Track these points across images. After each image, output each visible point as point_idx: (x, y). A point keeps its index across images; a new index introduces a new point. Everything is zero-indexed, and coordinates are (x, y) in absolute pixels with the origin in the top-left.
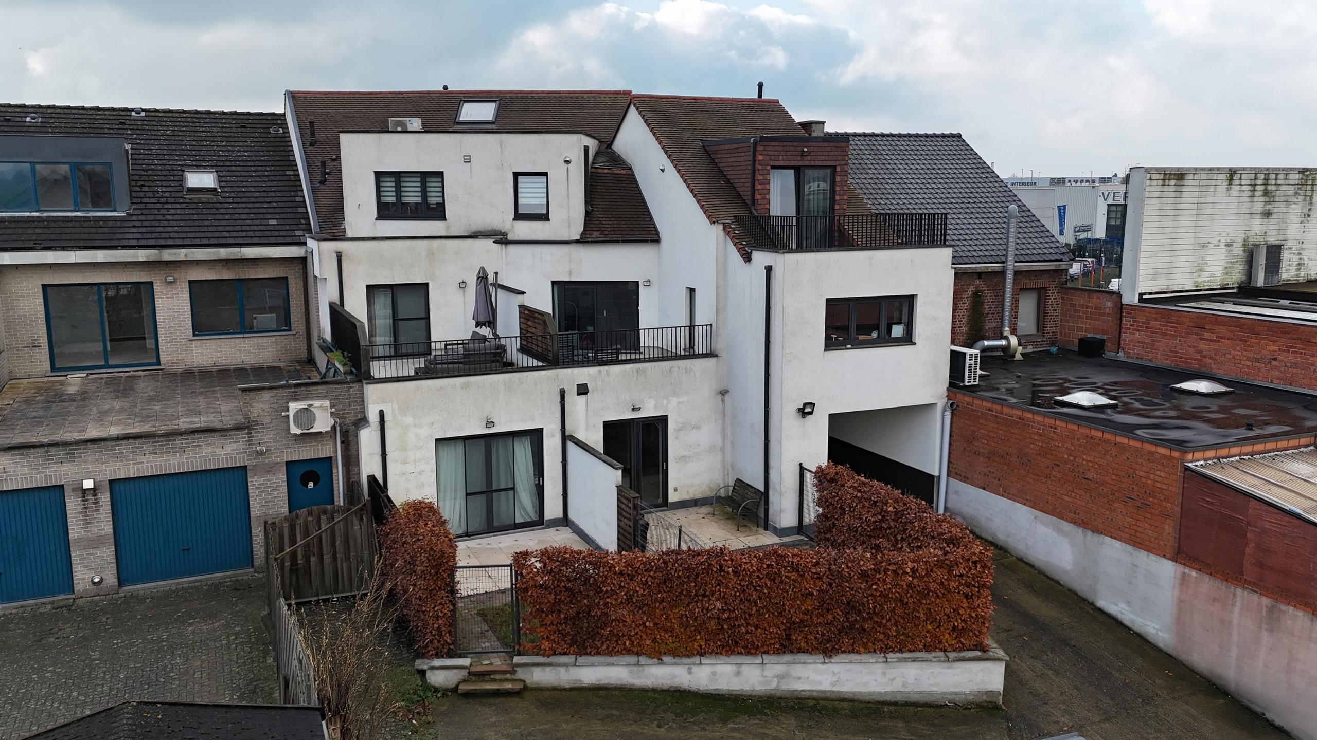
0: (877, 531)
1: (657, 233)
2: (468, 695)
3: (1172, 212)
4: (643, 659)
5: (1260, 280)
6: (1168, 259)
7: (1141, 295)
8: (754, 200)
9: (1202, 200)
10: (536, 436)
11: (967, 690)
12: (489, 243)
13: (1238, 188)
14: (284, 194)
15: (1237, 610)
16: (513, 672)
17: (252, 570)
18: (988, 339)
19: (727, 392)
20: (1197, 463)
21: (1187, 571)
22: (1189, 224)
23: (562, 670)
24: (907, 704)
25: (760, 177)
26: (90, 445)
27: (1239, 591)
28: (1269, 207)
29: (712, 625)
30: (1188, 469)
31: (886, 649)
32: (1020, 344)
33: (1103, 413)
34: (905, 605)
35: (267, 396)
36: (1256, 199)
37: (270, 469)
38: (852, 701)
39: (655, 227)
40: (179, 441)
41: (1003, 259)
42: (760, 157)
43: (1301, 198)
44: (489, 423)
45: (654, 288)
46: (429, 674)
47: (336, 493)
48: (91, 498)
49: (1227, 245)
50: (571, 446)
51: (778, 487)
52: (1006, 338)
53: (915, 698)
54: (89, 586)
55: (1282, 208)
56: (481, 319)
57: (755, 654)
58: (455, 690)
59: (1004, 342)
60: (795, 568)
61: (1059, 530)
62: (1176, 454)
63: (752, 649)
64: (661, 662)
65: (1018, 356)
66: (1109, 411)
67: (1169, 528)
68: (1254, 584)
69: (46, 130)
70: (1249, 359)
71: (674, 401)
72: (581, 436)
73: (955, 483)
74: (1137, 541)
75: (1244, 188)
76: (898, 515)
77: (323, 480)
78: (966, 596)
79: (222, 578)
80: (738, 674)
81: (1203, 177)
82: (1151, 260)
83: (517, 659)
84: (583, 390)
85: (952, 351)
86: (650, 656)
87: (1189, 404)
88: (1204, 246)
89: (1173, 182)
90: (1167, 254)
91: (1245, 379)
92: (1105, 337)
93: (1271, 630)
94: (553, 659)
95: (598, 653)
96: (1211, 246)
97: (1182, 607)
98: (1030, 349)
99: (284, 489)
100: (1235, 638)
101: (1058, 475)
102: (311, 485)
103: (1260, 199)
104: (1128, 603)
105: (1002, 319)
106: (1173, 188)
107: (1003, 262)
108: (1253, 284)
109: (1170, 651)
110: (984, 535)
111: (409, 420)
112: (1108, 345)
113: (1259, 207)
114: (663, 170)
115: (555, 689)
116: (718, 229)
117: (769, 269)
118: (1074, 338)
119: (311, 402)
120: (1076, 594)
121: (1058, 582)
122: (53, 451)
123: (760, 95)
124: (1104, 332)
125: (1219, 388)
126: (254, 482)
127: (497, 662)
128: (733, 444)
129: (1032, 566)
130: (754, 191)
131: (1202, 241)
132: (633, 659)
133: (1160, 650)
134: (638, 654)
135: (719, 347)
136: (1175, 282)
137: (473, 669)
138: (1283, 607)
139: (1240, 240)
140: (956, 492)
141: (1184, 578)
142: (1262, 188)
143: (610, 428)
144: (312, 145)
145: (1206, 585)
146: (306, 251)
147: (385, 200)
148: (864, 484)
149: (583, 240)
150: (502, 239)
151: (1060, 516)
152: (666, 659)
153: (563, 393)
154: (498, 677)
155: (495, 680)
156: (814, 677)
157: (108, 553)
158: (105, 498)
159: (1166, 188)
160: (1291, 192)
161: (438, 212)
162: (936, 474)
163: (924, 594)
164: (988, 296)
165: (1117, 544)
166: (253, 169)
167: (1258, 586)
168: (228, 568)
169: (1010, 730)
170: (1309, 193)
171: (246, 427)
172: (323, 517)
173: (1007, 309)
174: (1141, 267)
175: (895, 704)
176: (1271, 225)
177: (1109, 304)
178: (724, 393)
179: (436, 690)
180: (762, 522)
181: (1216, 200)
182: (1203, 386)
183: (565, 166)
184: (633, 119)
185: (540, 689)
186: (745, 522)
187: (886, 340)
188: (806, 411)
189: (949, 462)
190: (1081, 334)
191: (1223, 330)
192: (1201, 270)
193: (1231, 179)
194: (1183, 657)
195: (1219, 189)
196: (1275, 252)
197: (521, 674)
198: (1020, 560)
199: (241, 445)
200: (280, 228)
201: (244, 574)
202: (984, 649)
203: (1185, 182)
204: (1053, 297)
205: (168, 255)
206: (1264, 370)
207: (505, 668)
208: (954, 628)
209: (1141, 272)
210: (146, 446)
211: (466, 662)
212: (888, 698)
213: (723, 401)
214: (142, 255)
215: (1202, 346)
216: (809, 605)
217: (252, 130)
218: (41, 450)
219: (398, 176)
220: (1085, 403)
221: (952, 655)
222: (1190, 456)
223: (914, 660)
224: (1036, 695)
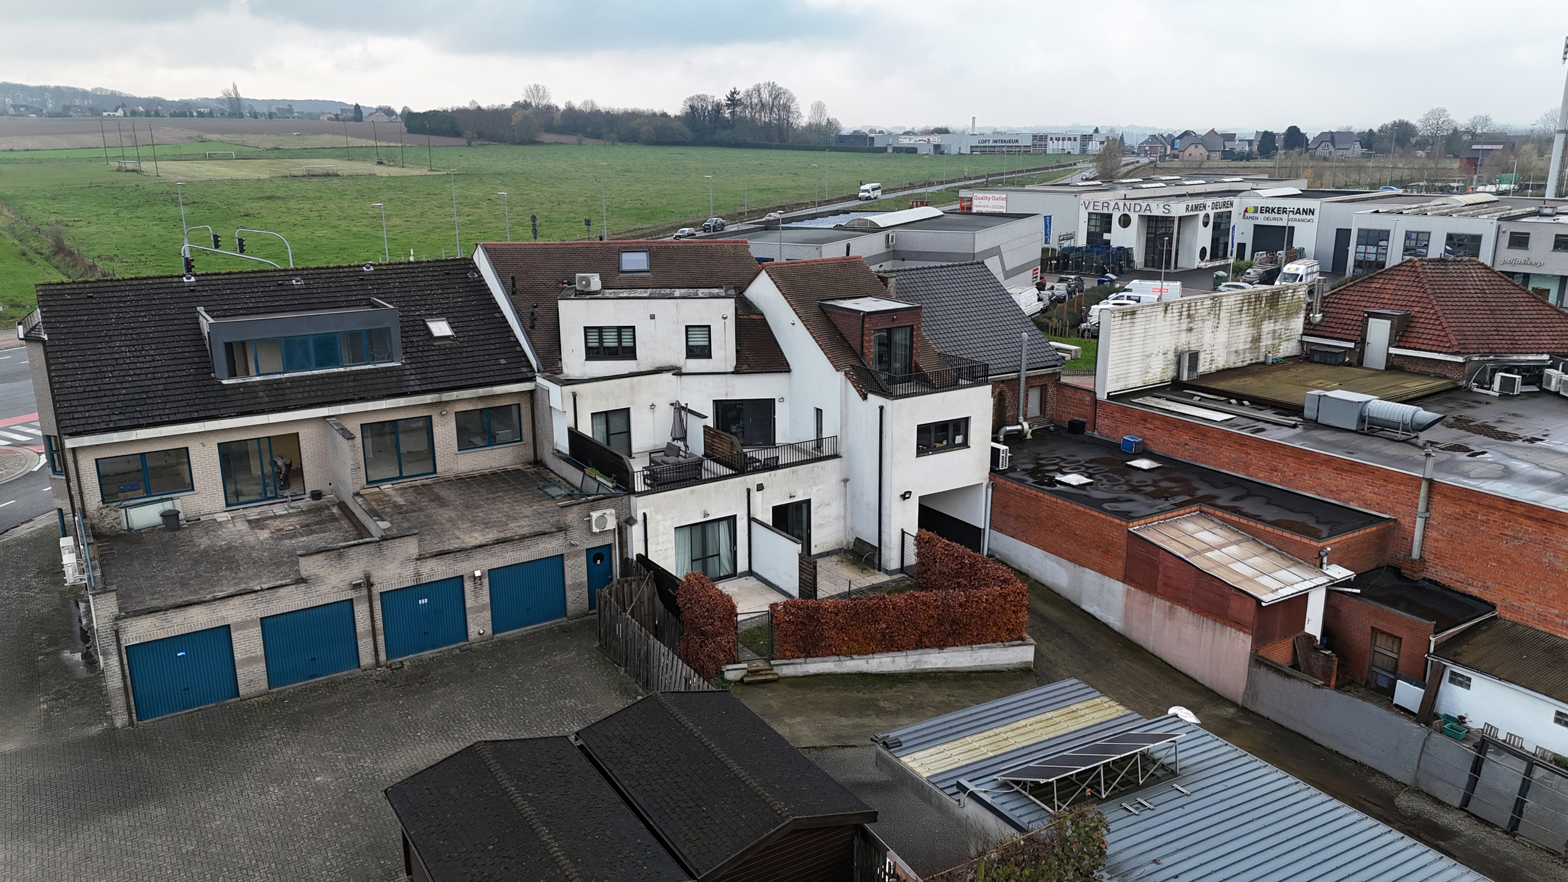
0: (958, 574)
1: (788, 365)
2: (749, 683)
3: (1128, 337)
4: (842, 658)
5: (1185, 377)
6: (1126, 368)
7: (1108, 393)
8: (862, 353)
9: (1148, 326)
10: (732, 520)
11: (1015, 662)
12: (668, 376)
13: (1170, 315)
14: (501, 335)
15: (1154, 608)
16: (772, 670)
17: (565, 619)
18: (1009, 426)
19: (848, 480)
20: (1134, 528)
21: (1130, 588)
22: (1139, 343)
23: (799, 666)
24: (983, 672)
25: (867, 338)
26: (478, 549)
27: (1155, 598)
28: (1191, 325)
29: (879, 636)
30: (1130, 532)
31: (971, 643)
32: (1030, 428)
33: (1084, 489)
34: (982, 619)
35: (576, 509)
36: (1182, 321)
37: (577, 555)
38: (954, 672)
39: (786, 361)
40: (527, 542)
41: (1018, 368)
42: (867, 326)
43: (1212, 316)
44: (706, 515)
45: (786, 403)
46: (726, 673)
47: (614, 566)
48: (478, 582)
49: (1164, 354)
50: (753, 524)
51: (888, 544)
52: (1021, 424)
53: (987, 668)
54: (477, 636)
55: (1200, 324)
56: (677, 436)
57: (902, 651)
58: (741, 680)
59: (1019, 427)
60: (925, 604)
61: (1060, 565)
62: (1124, 523)
63: (900, 648)
64: (853, 659)
65: (1029, 436)
66: (1088, 488)
67: (1120, 564)
68: (1162, 595)
69: (311, 291)
70: (1172, 443)
71: (815, 489)
72: (759, 517)
73: (995, 533)
74: (1103, 572)
75: (1174, 315)
76: (971, 566)
77: (606, 558)
78: (1014, 611)
79: (551, 625)
80: (893, 662)
81: (1148, 311)
82: (1114, 370)
83: (772, 662)
84: (760, 487)
85: (993, 448)
86: (845, 655)
87: (1136, 478)
88: (1149, 356)
89: (1128, 317)
90: (1125, 364)
91: (1170, 455)
92: (1085, 420)
93: (1170, 619)
94: (792, 661)
95: (817, 656)
96: (1153, 356)
97: (1127, 608)
98: (1036, 427)
99: (585, 567)
100: (1153, 624)
101: (1059, 531)
102: (599, 562)
103: (1185, 321)
104: (1099, 606)
105: (1018, 408)
106: (1129, 321)
107: (1018, 371)
108: (1180, 379)
109: (1121, 632)
110: (1013, 566)
111: (659, 517)
112: (1088, 425)
113: (1185, 326)
114: (793, 324)
115: (794, 677)
116: (841, 375)
117: (881, 408)
118: (1066, 418)
119: (604, 511)
120: (1069, 601)
121: (1059, 595)
122: (458, 555)
123: (848, 254)
124: (1085, 417)
125: (1155, 465)
126: (568, 563)
127: (760, 664)
128: (852, 515)
129: (1044, 585)
130: (862, 347)
131: (1148, 353)
132: (836, 658)
133: (1116, 632)
134: (838, 655)
135: (841, 450)
136: (1131, 382)
137: (750, 669)
138: (1176, 607)
139: (1172, 349)
140: (995, 539)
141: (1128, 592)
142: (1187, 313)
143: (776, 510)
144: (514, 293)
145: (1139, 595)
146: (536, 386)
147: (590, 345)
148: (948, 545)
149: (737, 372)
150: (678, 372)
151: (1060, 556)
152: (854, 656)
153: (749, 491)
154: (763, 672)
155: (761, 675)
156: (933, 660)
157: (487, 615)
158: (486, 581)
159: (1124, 322)
160: (1206, 314)
161: (630, 353)
162: (982, 527)
163: (992, 613)
164: (1009, 394)
165: (1093, 572)
166: (470, 313)
167: (1164, 596)
168: (552, 619)
169: (1038, 681)
170: (1217, 312)
171: (562, 529)
172: (626, 585)
173: (1022, 404)
174: (1109, 375)
175: (977, 672)
176: (1193, 337)
177: (1088, 398)
178: (846, 481)
179: (731, 682)
180: (877, 566)
181: (1156, 325)
182: (1144, 464)
183: (723, 321)
184: (763, 278)
185: (786, 678)
186: (865, 567)
187: (952, 446)
188: (905, 496)
189: (991, 520)
190: (1069, 417)
191: (1158, 423)
192: (1147, 372)
193: (1166, 310)
194: (1127, 635)
195: (1158, 317)
196: (1194, 357)
197: (776, 670)
198: (1036, 581)
199: (561, 541)
200: (509, 366)
201: (562, 621)
202: (1023, 639)
203: (1136, 316)
204: (1051, 390)
205: (446, 396)
206: (1181, 450)
207: (767, 667)
208: (1008, 629)
209: (1109, 379)
210: (508, 546)
211: (745, 665)
212: (973, 669)
213: (845, 486)
214: (429, 398)
215: (1146, 432)
216: (932, 622)
217: (455, 276)
218: (452, 555)
219: (600, 330)
220: (1074, 483)
221: (1007, 644)
222: (1131, 525)
223: (987, 648)
224: (1050, 662)
